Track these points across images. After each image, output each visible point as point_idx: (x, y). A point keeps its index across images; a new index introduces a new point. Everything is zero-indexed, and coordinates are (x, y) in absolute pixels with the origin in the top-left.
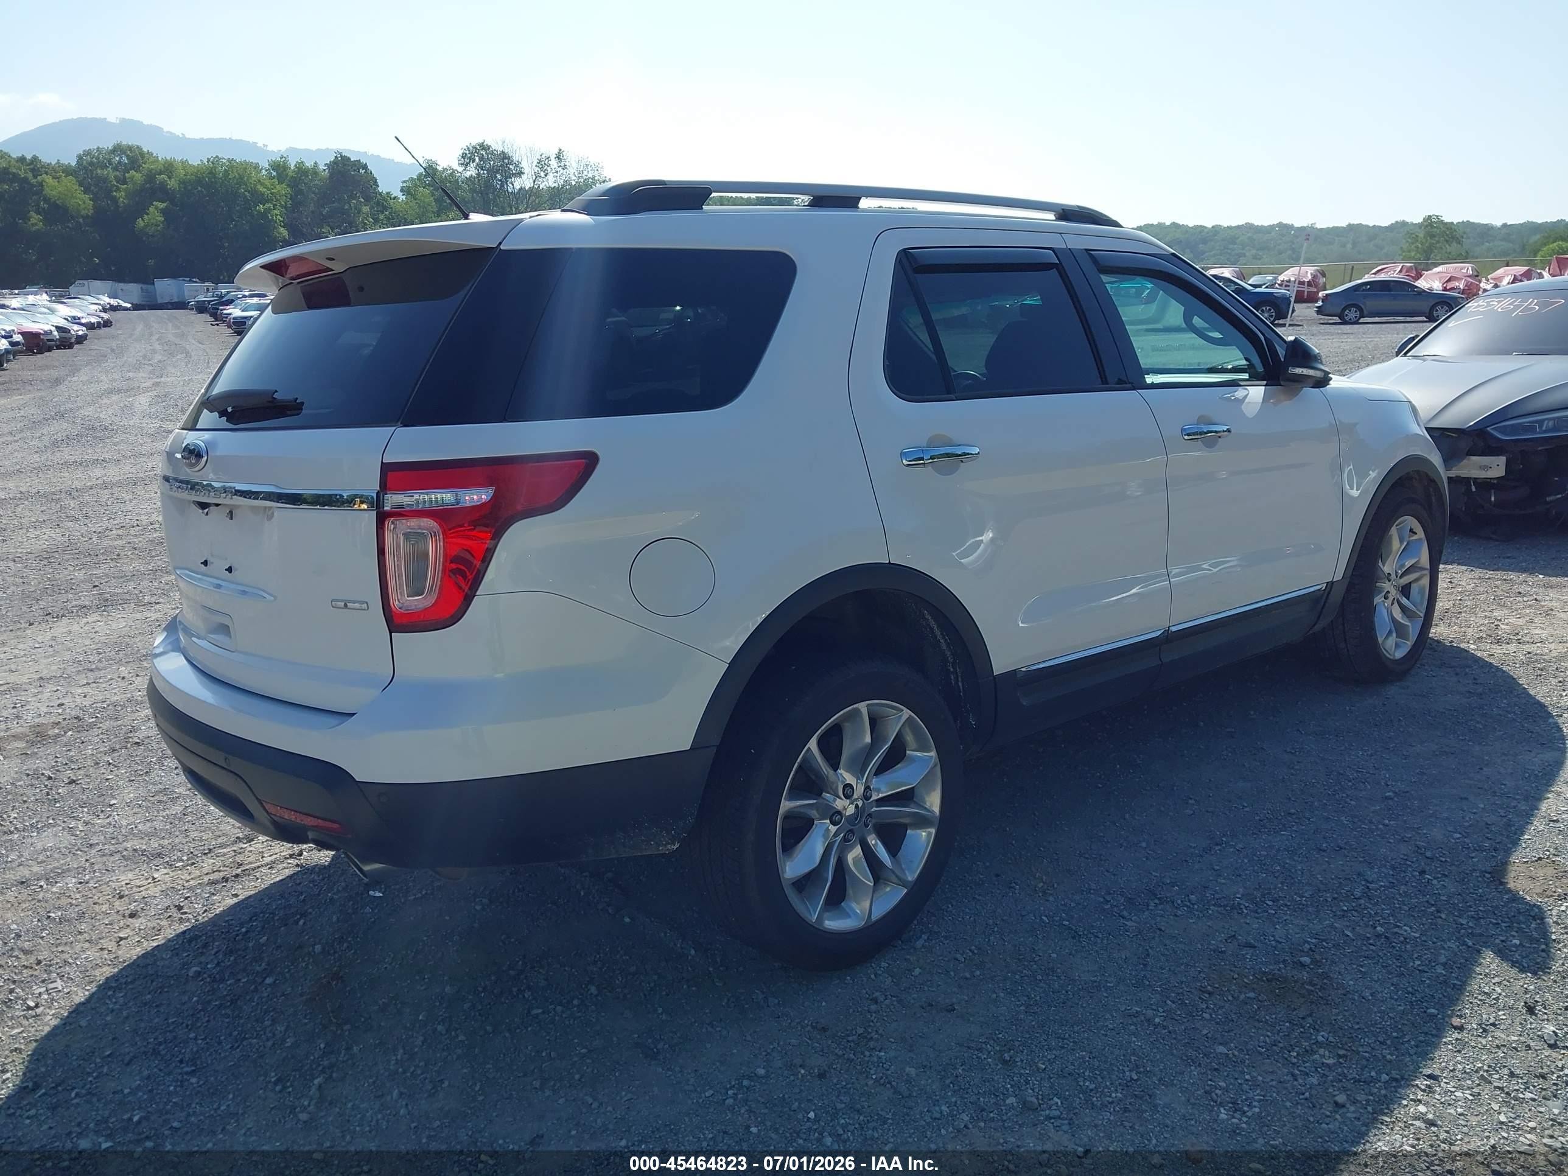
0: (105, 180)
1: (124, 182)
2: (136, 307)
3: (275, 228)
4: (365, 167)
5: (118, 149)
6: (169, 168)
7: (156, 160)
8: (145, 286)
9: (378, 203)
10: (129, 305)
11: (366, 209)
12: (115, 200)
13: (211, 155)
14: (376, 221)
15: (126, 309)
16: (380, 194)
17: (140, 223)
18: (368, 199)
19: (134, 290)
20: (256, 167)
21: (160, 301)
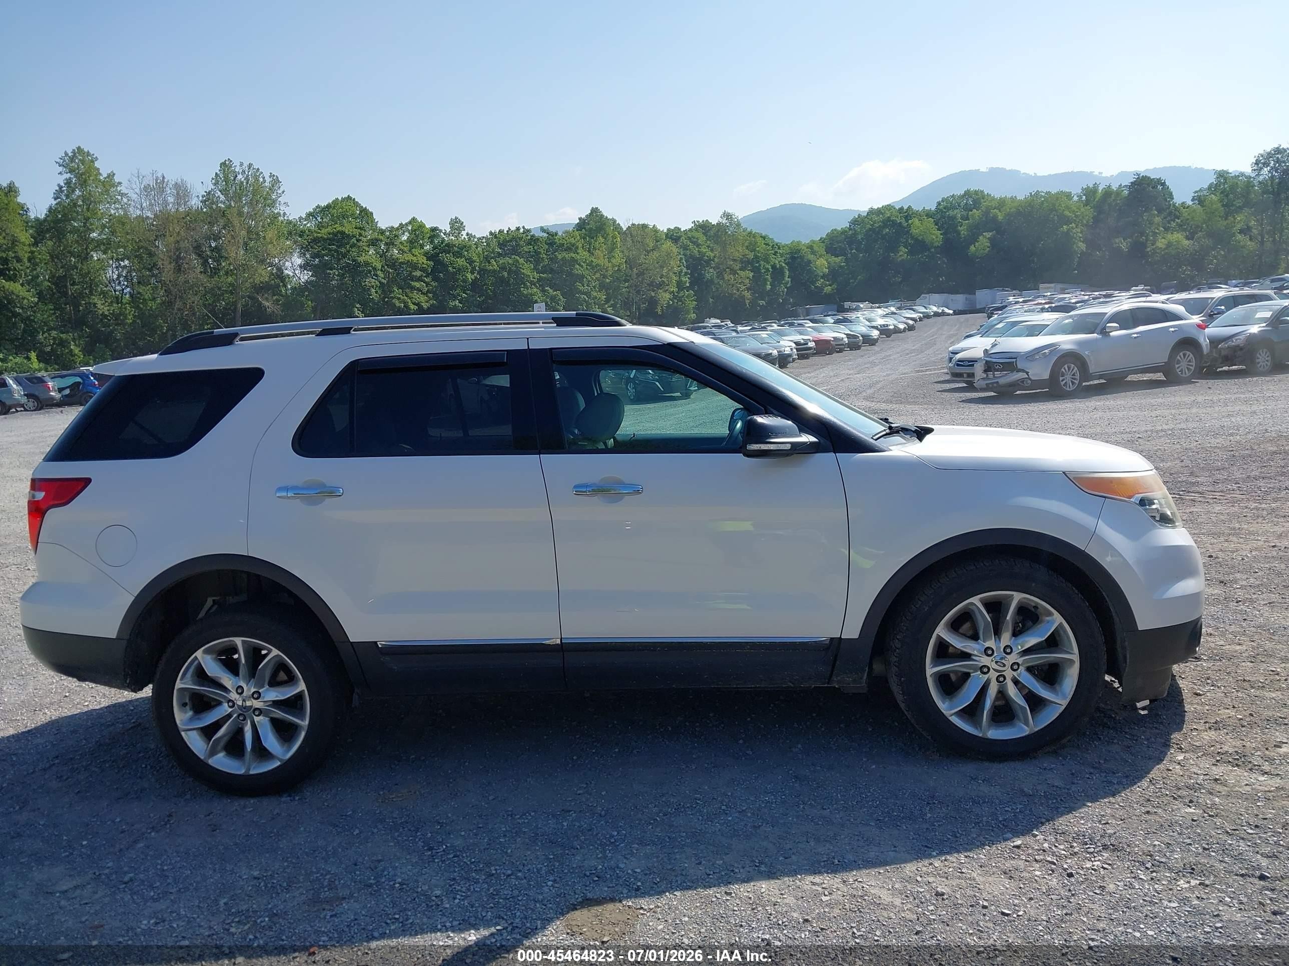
0: (953, 218)
1: (967, 219)
2: (955, 313)
3: (1074, 243)
4: (1163, 184)
5: (967, 193)
6: (1002, 203)
7: (993, 199)
8: (968, 296)
9: (1170, 214)
10: (951, 312)
11: (1157, 220)
12: (959, 233)
13: (1033, 190)
14: (1167, 229)
15: (949, 315)
16: (1174, 205)
17: (972, 248)
18: (1160, 211)
19: (960, 300)
20: (1069, 196)
21: (978, 307)
